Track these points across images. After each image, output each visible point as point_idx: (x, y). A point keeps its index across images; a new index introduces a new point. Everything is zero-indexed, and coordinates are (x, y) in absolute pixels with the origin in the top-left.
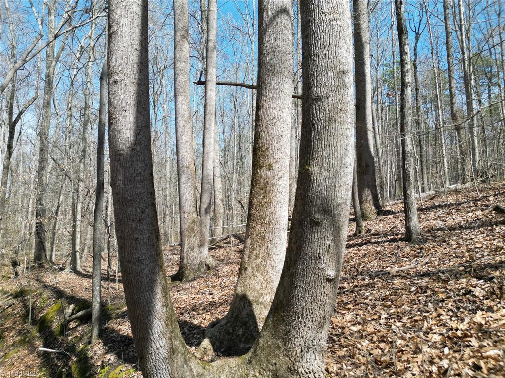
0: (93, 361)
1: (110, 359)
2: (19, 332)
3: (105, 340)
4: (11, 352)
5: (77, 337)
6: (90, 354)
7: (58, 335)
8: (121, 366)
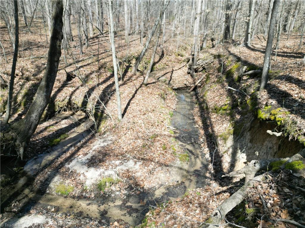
0: (260, 101)
1: (272, 103)
2: (217, 77)
3: (269, 91)
4: (213, 85)
5: (247, 85)
6: (259, 96)
7: (236, 82)
8: (280, 108)
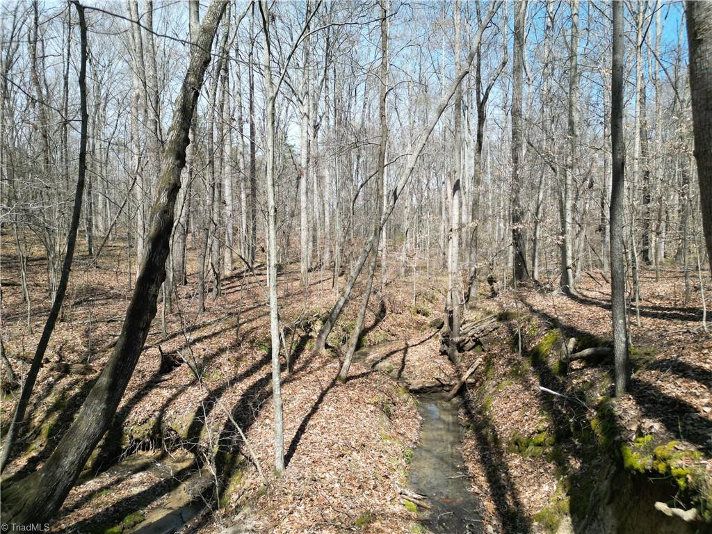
0: (623, 422)
1: (652, 427)
2: (509, 362)
3: (639, 397)
4: (504, 383)
5: (584, 382)
6: (617, 411)
7: (557, 374)
8: (674, 442)
